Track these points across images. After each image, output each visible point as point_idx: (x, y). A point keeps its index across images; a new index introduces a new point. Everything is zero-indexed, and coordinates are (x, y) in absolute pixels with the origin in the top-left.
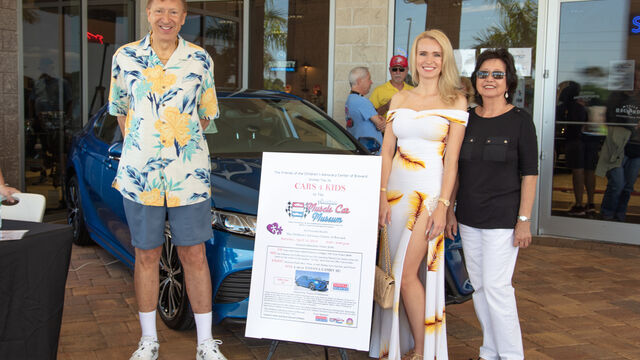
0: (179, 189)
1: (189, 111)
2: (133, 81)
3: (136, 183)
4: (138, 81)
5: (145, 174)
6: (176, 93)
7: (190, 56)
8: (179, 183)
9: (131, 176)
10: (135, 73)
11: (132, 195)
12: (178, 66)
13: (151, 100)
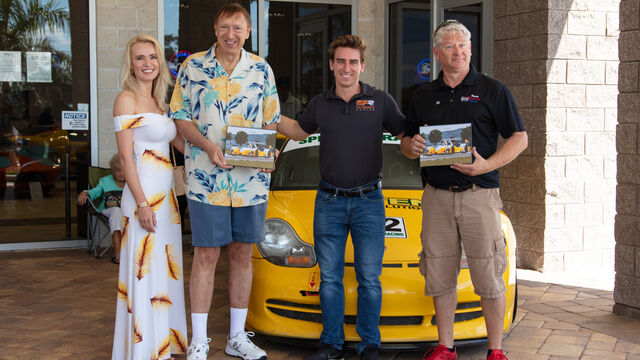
0: (243, 191)
1: (252, 118)
2: (202, 90)
3: (205, 184)
4: (206, 90)
5: (214, 176)
6: (241, 101)
7: (252, 67)
8: (243, 185)
9: (200, 178)
10: (203, 83)
11: (200, 196)
12: (242, 76)
13: (218, 107)
